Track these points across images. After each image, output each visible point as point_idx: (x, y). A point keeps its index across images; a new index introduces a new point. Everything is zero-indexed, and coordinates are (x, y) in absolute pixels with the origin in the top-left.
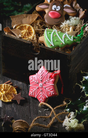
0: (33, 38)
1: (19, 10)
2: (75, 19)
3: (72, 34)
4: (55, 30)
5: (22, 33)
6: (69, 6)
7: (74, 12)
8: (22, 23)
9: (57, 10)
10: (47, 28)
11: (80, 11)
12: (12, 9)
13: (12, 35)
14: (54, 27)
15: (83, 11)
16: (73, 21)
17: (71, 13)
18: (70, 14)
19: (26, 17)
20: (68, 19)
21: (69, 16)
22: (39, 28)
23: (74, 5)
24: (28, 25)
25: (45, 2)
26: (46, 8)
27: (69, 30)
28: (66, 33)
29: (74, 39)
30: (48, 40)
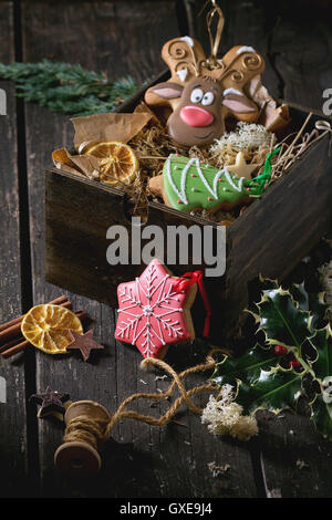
0: (133, 181)
1: (102, 95)
2: (252, 131)
3: (240, 172)
4: (194, 160)
5: (102, 166)
6: (239, 93)
7: (252, 109)
8: (103, 138)
9: (204, 102)
10: (174, 152)
11: (268, 108)
12: (81, 90)
13: (75, 172)
14: (194, 151)
15: (277, 107)
16: (248, 135)
17: (242, 113)
18: (240, 116)
19: (117, 120)
20: (234, 131)
21: (239, 121)
22: (150, 153)
23: (252, 91)
24: (119, 145)
25: (171, 80)
26: (173, 98)
27: (234, 162)
28: (225, 168)
29: (245, 185)
30: (174, 187)
